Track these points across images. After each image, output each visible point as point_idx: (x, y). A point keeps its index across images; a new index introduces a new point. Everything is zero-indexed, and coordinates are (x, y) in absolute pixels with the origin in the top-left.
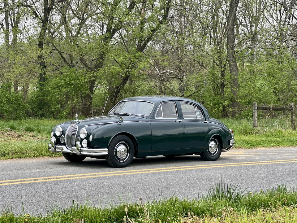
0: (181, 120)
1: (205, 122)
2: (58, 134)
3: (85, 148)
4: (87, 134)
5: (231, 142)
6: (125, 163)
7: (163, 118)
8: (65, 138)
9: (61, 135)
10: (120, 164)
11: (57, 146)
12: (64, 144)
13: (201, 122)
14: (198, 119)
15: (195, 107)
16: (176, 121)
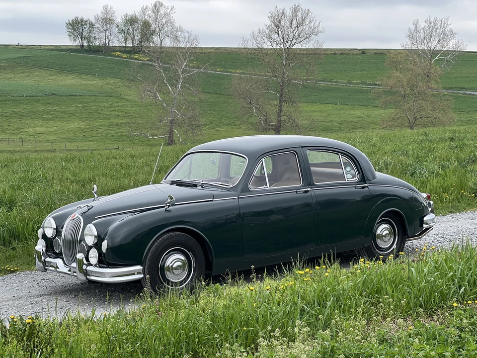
0: (309, 189)
1: (364, 187)
2: (50, 233)
4: (98, 236)
5: (424, 222)
7: (269, 188)
8: (61, 242)
9: (55, 237)
11: (48, 259)
13: (355, 187)
14: (347, 181)
15: (340, 155)
16: (296, 192)
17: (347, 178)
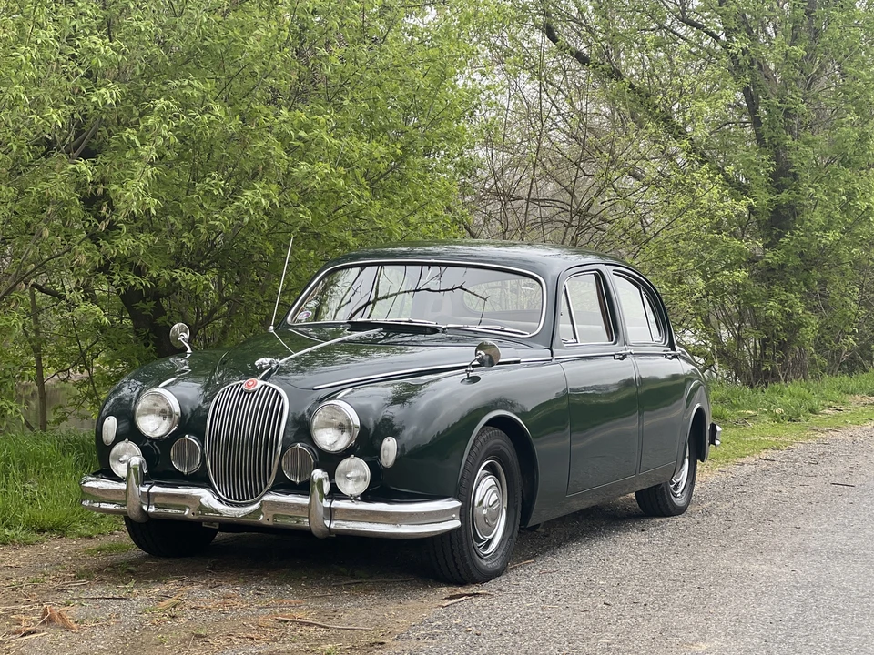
1: (673, 356)
3: (355, 499)
4: (363, 427)
7: (580, 343)
8: (202, 447)
9: (178, 435)
11: (155, 489)
12: (200, 479)
13: (665, 355)
16: (614, 356)
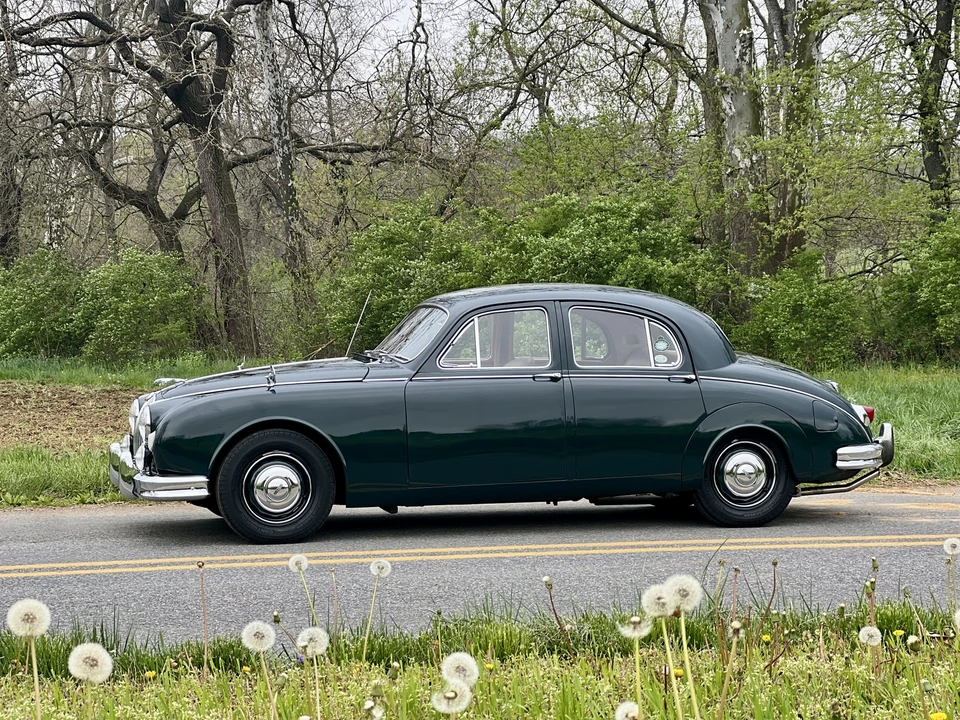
0: (558, 375)
1: (688, 381)
3: (142, 473)
5: (839, 457)
6: (292, 527)
7: (479, 367)
10: (265, 531)
13: (669, 379)
14: (653, 367)
15: (646, 321)
16: (534, 378)
17: (655, 362)
